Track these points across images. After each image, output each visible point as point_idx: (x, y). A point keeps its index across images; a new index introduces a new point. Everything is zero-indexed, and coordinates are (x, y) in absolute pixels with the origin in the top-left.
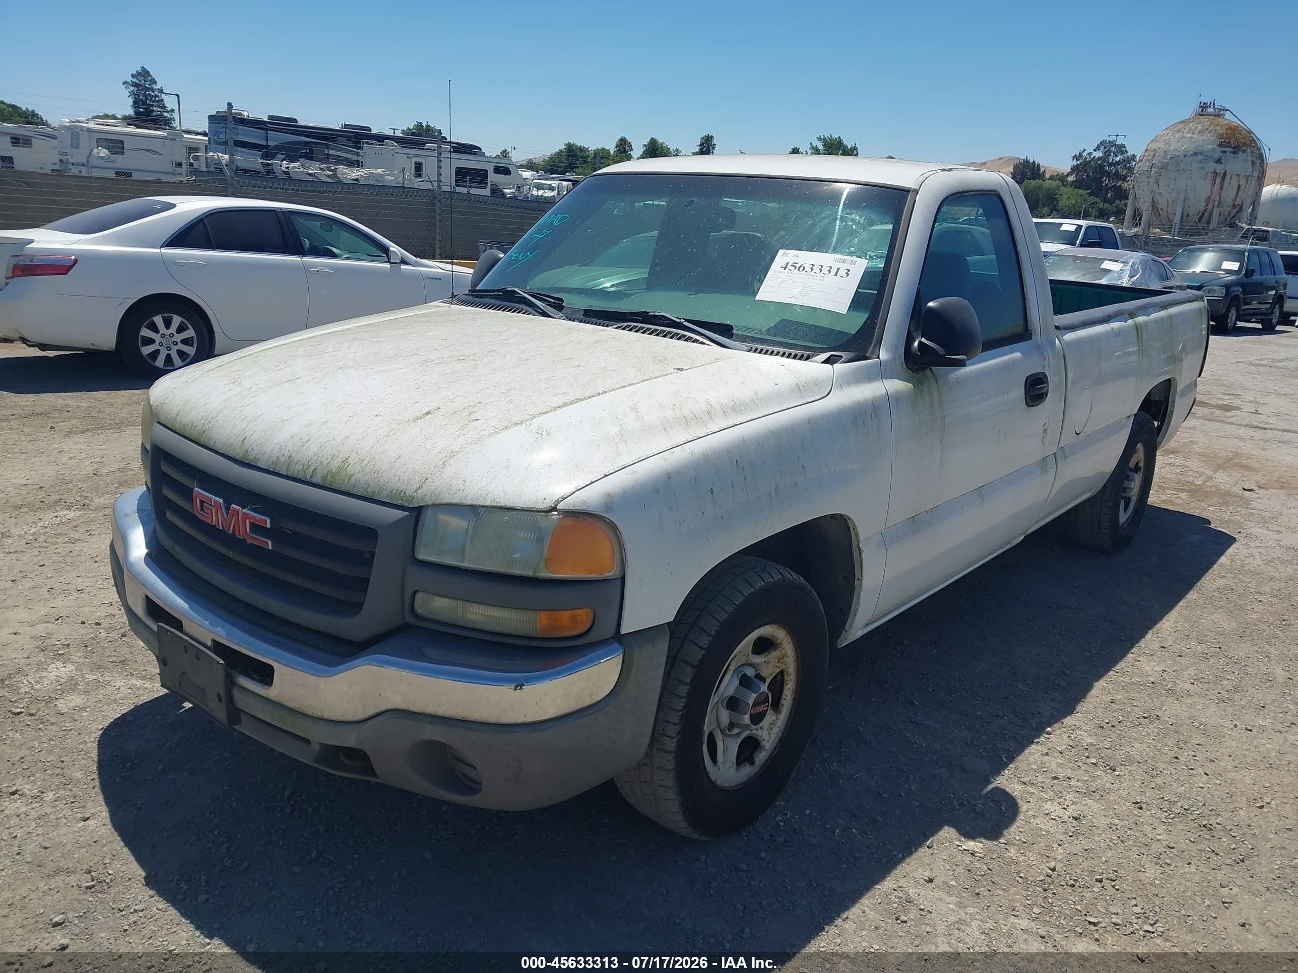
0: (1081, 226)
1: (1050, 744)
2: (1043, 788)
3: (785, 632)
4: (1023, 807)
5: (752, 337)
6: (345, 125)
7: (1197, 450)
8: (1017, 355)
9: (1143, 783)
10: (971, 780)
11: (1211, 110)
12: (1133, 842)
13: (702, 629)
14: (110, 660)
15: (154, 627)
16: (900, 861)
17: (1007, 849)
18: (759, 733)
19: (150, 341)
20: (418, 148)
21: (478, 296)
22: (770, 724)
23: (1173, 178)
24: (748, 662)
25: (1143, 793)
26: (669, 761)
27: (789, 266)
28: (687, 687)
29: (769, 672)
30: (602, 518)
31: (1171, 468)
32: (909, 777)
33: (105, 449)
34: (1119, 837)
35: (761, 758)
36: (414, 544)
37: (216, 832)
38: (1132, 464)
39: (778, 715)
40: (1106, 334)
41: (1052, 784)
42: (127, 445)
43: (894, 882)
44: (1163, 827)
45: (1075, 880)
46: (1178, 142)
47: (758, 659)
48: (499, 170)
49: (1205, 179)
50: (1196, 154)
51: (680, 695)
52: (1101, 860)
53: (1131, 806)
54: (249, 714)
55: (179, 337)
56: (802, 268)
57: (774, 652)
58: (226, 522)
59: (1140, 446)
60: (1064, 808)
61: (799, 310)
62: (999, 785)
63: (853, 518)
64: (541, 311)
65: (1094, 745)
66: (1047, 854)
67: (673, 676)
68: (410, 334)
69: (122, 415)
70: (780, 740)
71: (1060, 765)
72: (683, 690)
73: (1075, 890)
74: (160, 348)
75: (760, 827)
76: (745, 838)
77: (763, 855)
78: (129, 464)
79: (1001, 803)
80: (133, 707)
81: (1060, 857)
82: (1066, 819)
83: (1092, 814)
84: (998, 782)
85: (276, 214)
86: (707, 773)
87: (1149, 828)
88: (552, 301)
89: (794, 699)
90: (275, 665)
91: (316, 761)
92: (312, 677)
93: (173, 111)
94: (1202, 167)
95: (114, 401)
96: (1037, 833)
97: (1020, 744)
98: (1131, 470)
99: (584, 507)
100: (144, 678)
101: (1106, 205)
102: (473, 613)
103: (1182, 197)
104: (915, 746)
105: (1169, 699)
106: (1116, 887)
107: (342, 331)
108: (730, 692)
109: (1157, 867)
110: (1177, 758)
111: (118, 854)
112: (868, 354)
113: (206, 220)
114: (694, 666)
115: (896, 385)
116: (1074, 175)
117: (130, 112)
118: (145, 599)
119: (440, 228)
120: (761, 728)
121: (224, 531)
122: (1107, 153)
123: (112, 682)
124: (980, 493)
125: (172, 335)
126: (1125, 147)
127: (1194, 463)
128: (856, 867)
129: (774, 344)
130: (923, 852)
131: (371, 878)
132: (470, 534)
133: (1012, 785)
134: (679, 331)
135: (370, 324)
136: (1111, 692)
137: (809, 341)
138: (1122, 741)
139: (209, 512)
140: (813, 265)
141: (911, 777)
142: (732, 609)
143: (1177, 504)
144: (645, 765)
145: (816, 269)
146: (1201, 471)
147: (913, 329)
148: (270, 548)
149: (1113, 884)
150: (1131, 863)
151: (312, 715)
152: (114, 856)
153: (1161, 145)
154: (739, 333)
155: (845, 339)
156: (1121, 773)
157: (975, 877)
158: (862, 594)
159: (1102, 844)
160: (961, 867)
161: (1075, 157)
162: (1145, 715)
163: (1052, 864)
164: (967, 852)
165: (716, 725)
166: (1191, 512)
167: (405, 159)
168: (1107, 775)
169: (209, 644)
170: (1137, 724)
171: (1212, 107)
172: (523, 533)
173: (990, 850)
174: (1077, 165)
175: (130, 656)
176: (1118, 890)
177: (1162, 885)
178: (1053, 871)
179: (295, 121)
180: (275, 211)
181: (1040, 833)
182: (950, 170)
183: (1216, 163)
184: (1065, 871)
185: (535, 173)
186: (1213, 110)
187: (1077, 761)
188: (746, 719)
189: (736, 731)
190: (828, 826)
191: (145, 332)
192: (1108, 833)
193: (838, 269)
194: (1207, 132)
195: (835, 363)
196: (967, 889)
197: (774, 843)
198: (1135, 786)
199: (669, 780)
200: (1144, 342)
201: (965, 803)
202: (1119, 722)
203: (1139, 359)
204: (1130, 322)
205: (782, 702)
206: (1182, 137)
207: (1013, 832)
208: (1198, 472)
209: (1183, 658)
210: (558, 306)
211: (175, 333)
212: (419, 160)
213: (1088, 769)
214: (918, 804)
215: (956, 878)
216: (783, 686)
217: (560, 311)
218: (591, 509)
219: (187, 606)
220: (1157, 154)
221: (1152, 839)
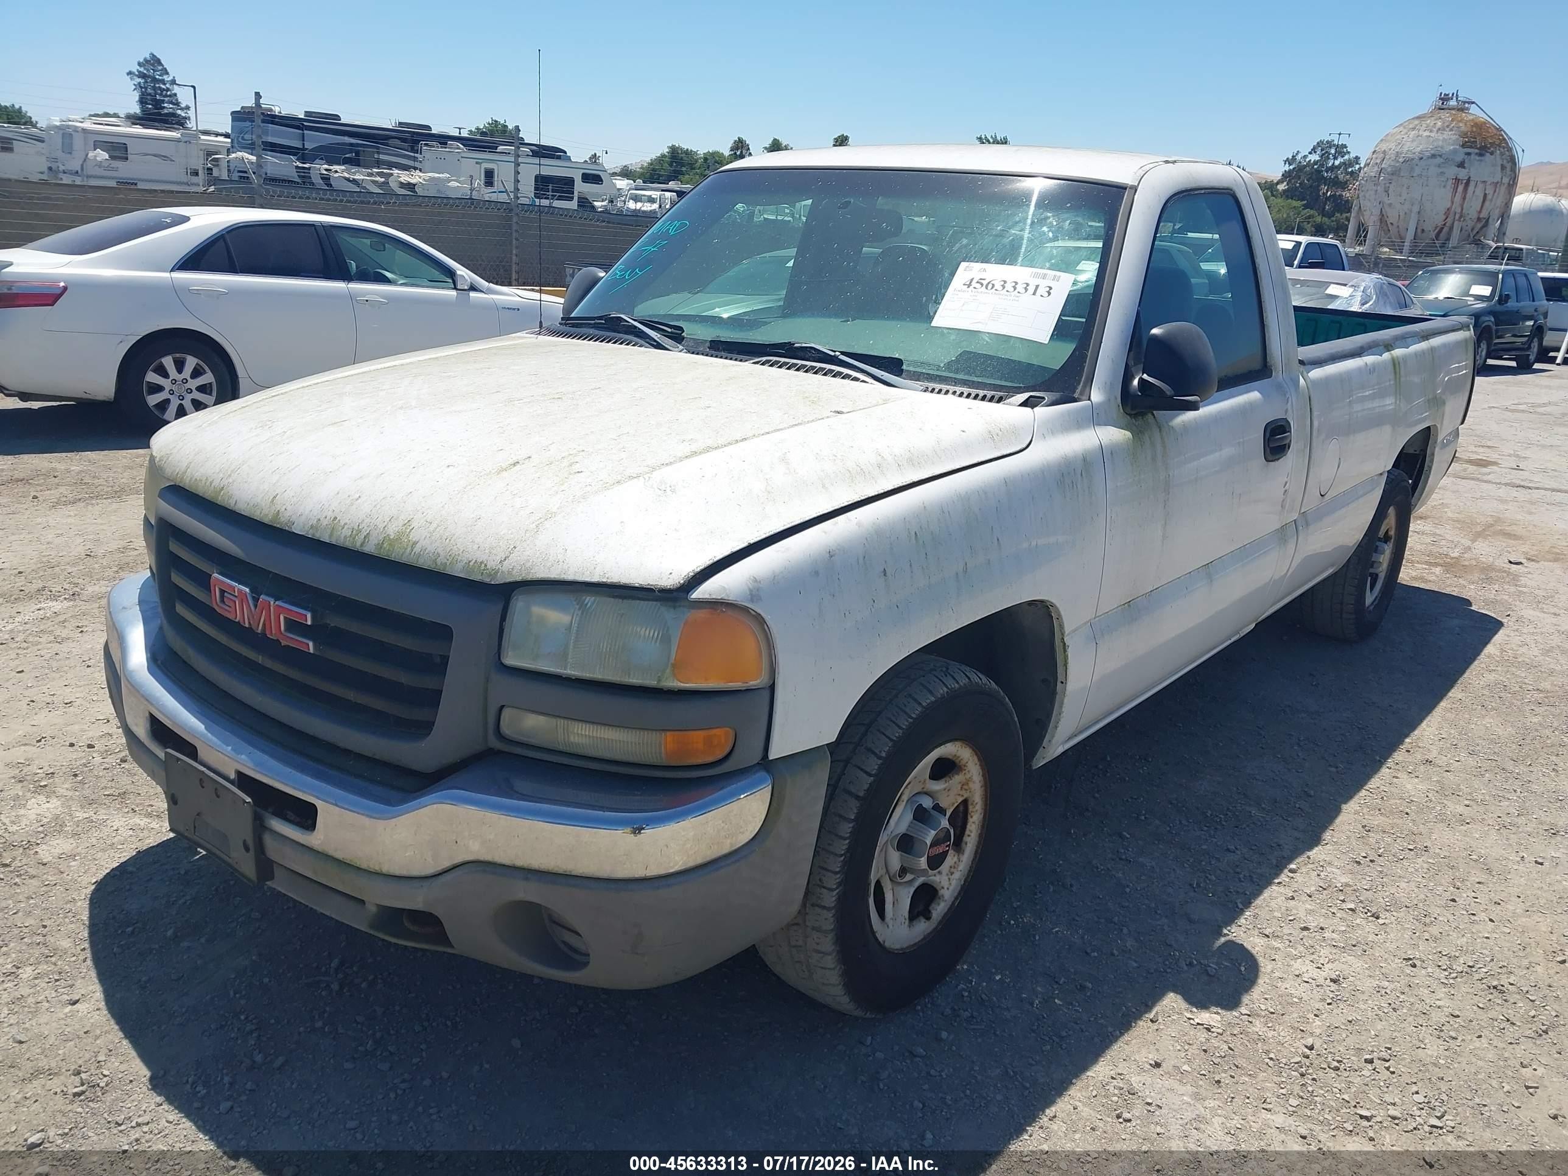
0: (1300, 243)
1: (1296, 885)
2: (1290, 942)
3: (971, 751)
4: (1265, 966)
5: (927, 374)
6: (399, 123)
7: (1450, 514)
8: (1255, 395)
9: (1415, 933)
10: (1199, 932)
11: (1453, 103)
12: (1408, 1010)
13: (870, 750)
14: (105, 793)
15: (161, 754)
16: (1115, 1039)
17: (1251, 1022)
18: (937, 879)
19: (157, 389)
20: (489, 152)
21: (573, 326)
22: (951, 867)
23: (1406, 186)
24: (925, 790)
25: (1415, 946)
26: (827, 920)
27: (974, 284)
28: (851, 825)
29: (949, 803)
30: (745, 610)
31: (1419, 536)
32: (1122, 930)
33: (102, 524)
34: (1390, 1004)
35: (939, 910)
36: (500, 645)
37: (242, 1017)
38: (1381, 534)
39: (961, 855)
40: (1359, 370)
41: (1301, 937)
42: (129, 519)
43: (1111, 1068)
44: (1444, 990)
45: (1339, 1062)
46: (1413, 141)
47: (936, 786)
48: (588, 178)
49: (1444, 187)
50: (1433, 156)
51: (842, 834)
52: (1369, 1035)
53: (1401, 963)
54: (285, 867)
55: (194, 384)
56: (990, 285)
57: (956, 777)
58: (253, 617)
59: (1392, 511)
60: (1318, 968)
61: (987, 339)
62: (1234, 939)
63: (1058, 605)
64: (655, 344)
65: (1350, 886)
66: (1301, 1028)
67: (833, 811)
68: (489, 368)
69: (122, 481)
70: (962, 887)
71: (1310, 912)
72: (846, 829)
73: (1339, 1074)
74: (170, 397)
75: (938, 998)
76: (921, 1014)
77: (944, 1035)
78: (131, 542)
79: (1239, 961)
80: (135, 853)
81: (1318, 1031)
82: (1321, 981)
83: (1354, 974)
84: (1234, 934)
85: (315, 229)
86: (873, 933)
87: (1426, 991)
88: (669, 330)
89: (980, 836)
90: (319, 804)
91: (372, 927)
92: (367, 819)
93: (188, 108)
94: (1441, 173)
95: (112, 463)
96: (1287, 1001)
97: (1258, 885)
98: (1380, 540)
99: (723, 596)
100: (149, 815)
101: (1325, 219)
102: (578, 734)
103: (1416, 209)
104: (1128, 890)
105: (1438, 825)
106: (1391, 1069)
107: (402, 365)
108: (902, 828)
109: (1440, 1042)
110: (1454, 900)
111: (116, 1048)
112: (1076, 395)
113: (227, 237)
114: (858, 796)
115: (1113, 435)
116: (1285, 183)
117: (136, 109)
118: (149, 718)
119: (517, 248)
120: (940, 873)
121: (251, 628)
122: (1325, 156)
123: (108, 822)
124: (1209, 570)
125: (185, 381)
126: (1346, 147)
127: (1447, 531)
128: (1062, 1048)
129: (956, 382)
130: (1142, 1026)
131: (445, 1075)
132: (575, 631)
133: (1252, 939)
134: (833, 367)
135: (437, 358)
136: (1366, 817)
137: (1001, 380)
138: (1384, 880)
139: (231, 604)
140: (1005, 282)
141: (1125, 931)
142: (907, 723)
143: (1430, 581)
144: (797, 924)
145: (1009, 286)
146: (1457, 539)
147: (1131, 363)
148: (311, 651)
149: (1386, 1066)
150: (1407, 1037)
151: (367, 868)
152: (111, 1051)
153: (1392, 146)
154: (911, 369)
155: (1047, 376)
156: (1386, 921)
157: (1213, 1059)
158: (1066, 701)
159: (1370, 1013)
160: (1195, 1047)
161: (1289, 161)
162: (1411, 847)
163: (1310, 1041)
164: (1201, 1027)
165: (885, 870)
166: (1447, 591)
167: (473, 165)
168: (1369, 924)
169: (233, 776)
170: (1401, 857)
171: (1455, 98)
172: (644, 629)
173: (1230, 1023)
174: (1290, 170)
175: (131, 788)
176: (1393, 1073)
177: (1448, 1065)
178: (1310, 1050)
179: (337, 117)
180: (314, 225)
181: (1290, 1001)
182: (1174, 162)
183: (1458, 167)
184: (1326, 1049)
185: (632, 182)
186: (1456, 103)
187: (1331, 906)
188: (923, 862)
189: (909, 877)
190: (1024, 996)
191: (152, 377)
192: (1375, 999)
193: (1037, 287)
194: (1448, 129)
195: (1036, 406)
196: (1205, 1075)
197: (958, 1019)
198: (1405, 938)
199: (828, 944)
200: (1403, 379)
201: (1195, 962)
202: (1379, 856)
203: (1396, 401)
204: (1386, 356)
205: (966, 839)
206: (1419, 136)
207: (1255, 998)
208: (1453, 542)
209: (1451, 773)
210: (677, 336)
211: (189, 379)
212: (490, 166)
213: (1345, 916)
214: (1135, 965)
215: (1189, 1061)
216: (967, 819)
217: (679, 343)
218: (732, 598)
219: (203, 727)
220: (1387, 157)
221: (1431, 1006)
